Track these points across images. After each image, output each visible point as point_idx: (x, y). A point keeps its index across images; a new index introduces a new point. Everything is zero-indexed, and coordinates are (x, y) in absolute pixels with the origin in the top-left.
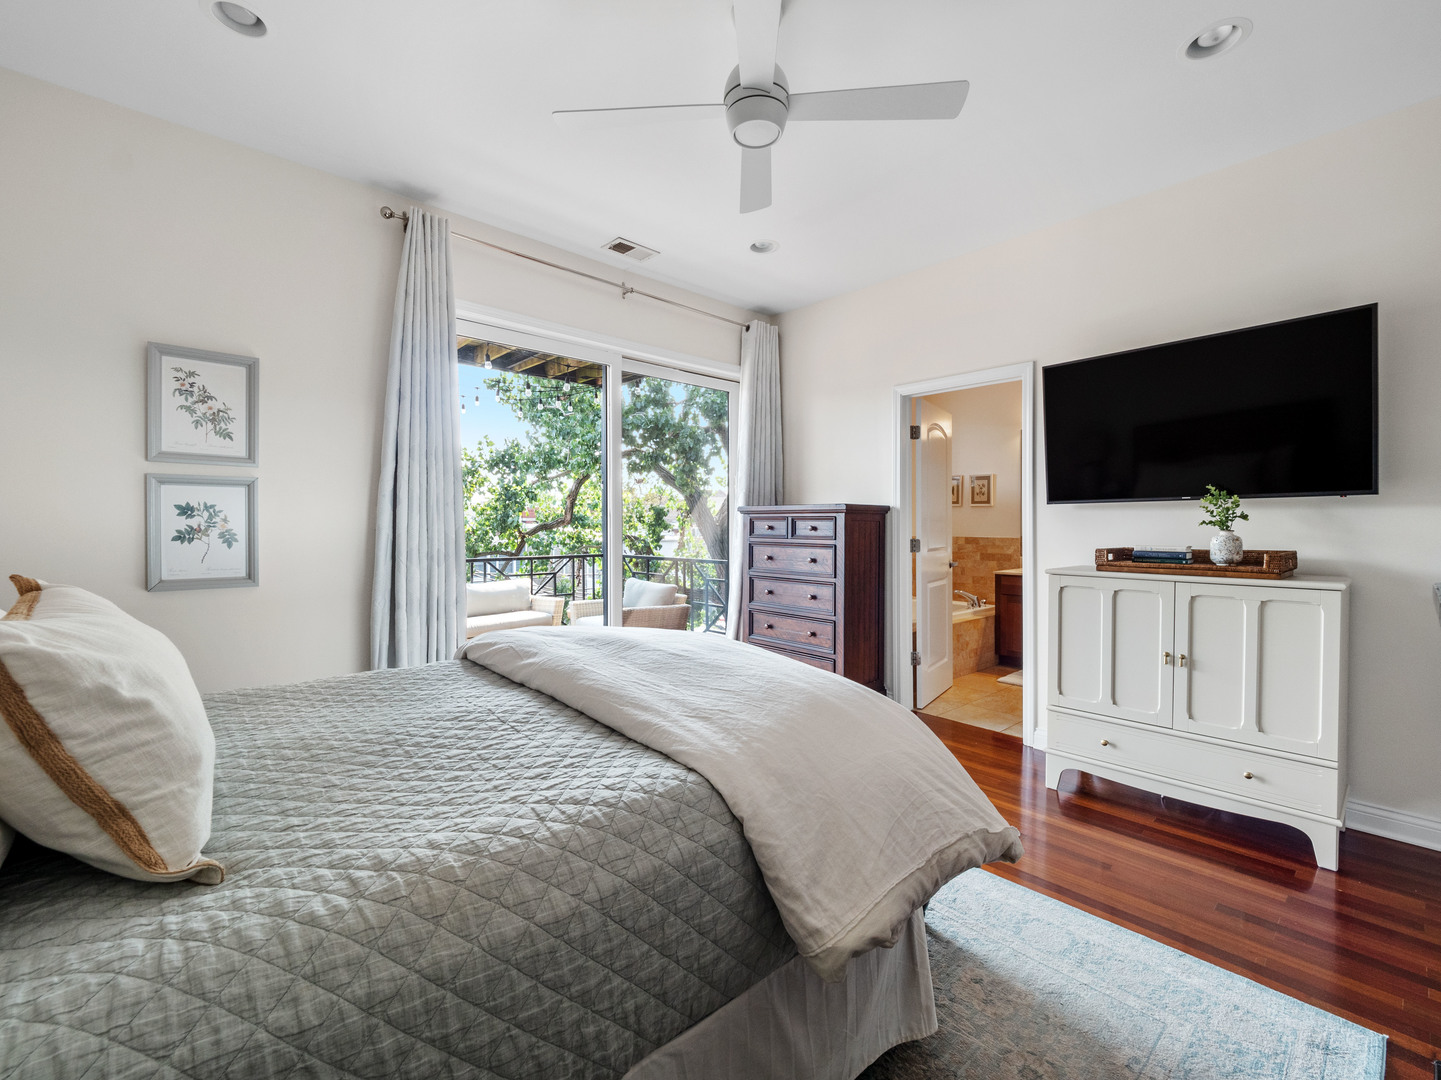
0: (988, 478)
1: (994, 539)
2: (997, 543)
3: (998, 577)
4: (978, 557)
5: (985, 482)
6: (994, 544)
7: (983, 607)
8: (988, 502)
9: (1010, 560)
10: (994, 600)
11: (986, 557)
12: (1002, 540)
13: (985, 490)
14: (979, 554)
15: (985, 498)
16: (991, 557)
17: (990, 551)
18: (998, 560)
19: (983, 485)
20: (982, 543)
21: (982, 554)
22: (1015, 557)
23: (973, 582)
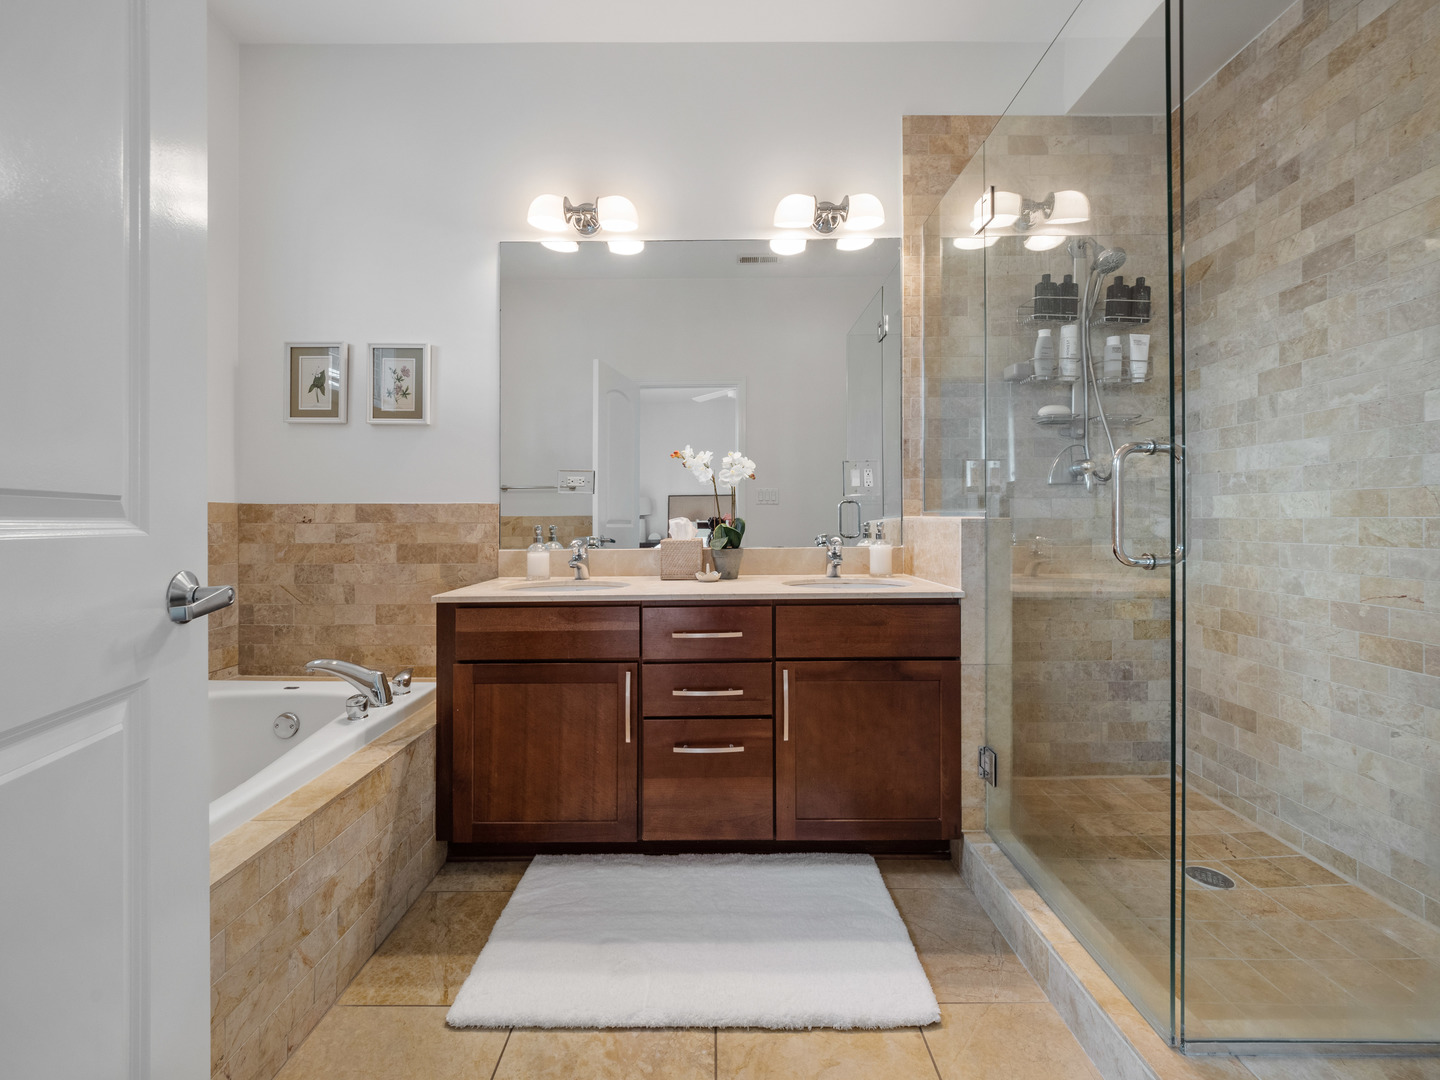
0: (416, 353)
1: (434, 507)
2: (442, 518)
3: (446, 612)
4: (391, 556)
5: (410, 363)
6: (432, 521)
7: (401, 702)
8: (418, 413)
9: (473, 559)
10: (433, 662)
11: (411, 554)
12: (454, 509)
13: (409, 383)
14: (393, 546)
15: (409, 404)
16: (426, 554)
17: (422, 537)
18: (445, 560)
19: (405, 372)
20: (401, 518)
21: (401, 547)
22: (488, 551)
23: (379, 620)
